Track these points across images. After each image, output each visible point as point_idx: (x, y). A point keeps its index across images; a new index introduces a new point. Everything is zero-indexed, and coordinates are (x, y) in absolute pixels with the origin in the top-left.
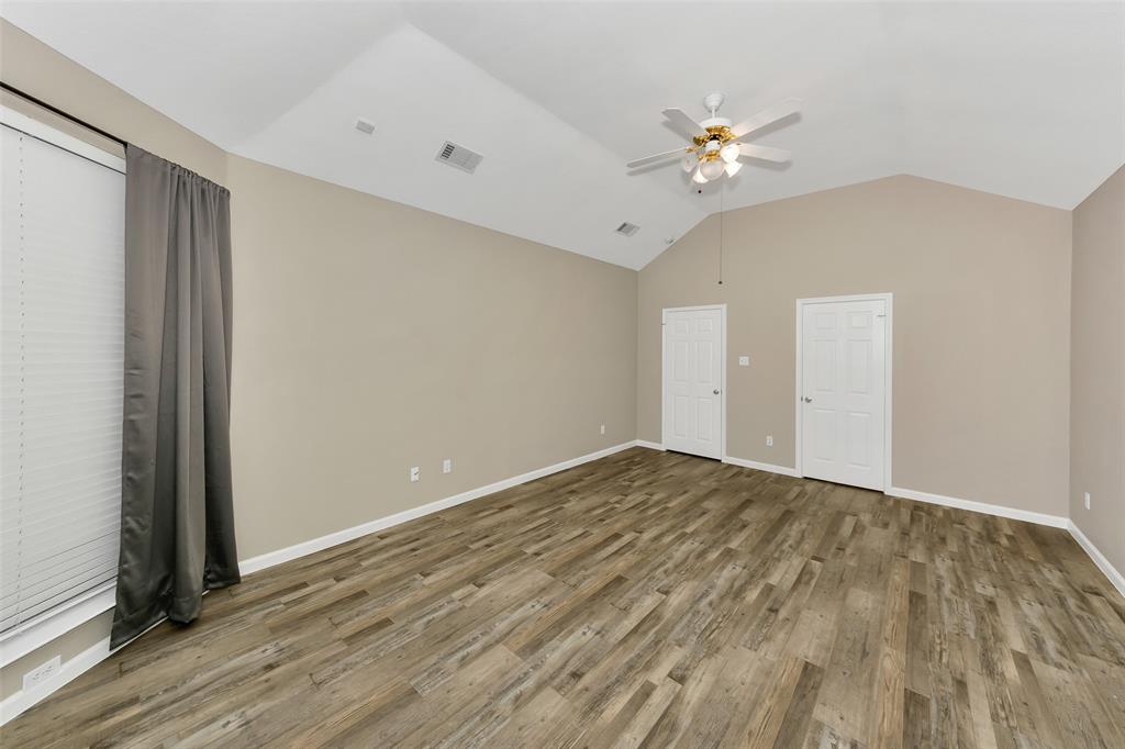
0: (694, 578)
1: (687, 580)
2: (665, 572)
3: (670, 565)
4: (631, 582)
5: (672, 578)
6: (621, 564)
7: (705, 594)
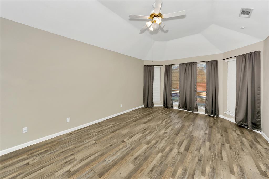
0: (159, 135)
1: (161, 135)
2: (166, 137)
3: (166, 139)
4: (174, 134)
5: (165, 135)
6: (178, 139)
7: (157, 132)
